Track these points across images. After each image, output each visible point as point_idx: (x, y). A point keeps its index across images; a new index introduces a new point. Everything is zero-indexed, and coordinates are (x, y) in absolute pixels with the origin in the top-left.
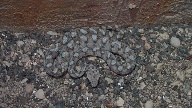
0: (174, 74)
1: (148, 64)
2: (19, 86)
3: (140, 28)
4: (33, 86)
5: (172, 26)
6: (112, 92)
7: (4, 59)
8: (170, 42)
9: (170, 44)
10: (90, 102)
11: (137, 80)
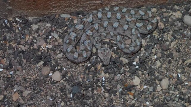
0: (188, 52)
1: (163, 43)
2: (36, 69)
3: (152, 8)
4: (49, 69)
5: (184, 4)
6: (128, 72)
7: (19, 43)
8: (183, 20)
9: (183, 23)
10: (106, 82)
11: (152, 59)
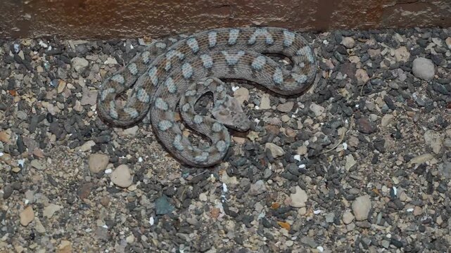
0: (419, 139)
1: (363, 115)
2: (76, 157)
3: (345, 36)
4: (106, 158)
5: (417, 32)
6: (280, 176)
7: (43, 98)
8: (411, 68)
9: (412, 73)
10: (232, 197)
11: (338, 150)
